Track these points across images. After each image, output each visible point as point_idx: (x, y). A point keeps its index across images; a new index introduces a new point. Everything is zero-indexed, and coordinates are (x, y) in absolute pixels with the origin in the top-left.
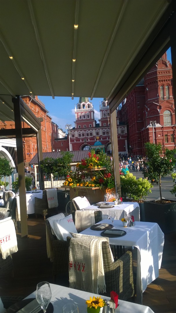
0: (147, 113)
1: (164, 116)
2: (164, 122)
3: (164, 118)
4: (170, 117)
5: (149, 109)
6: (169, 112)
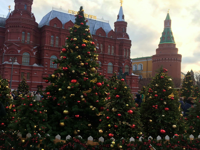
0: (5, 51)
1: (23, 56)
2: (23, 61)
3: (23, 58)
4: (29, 59)
5: (8, 48)
6: (28, 54)
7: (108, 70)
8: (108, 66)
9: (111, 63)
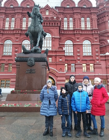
7: (84, 51)
8: (83, 46)
9: (88, 41)
